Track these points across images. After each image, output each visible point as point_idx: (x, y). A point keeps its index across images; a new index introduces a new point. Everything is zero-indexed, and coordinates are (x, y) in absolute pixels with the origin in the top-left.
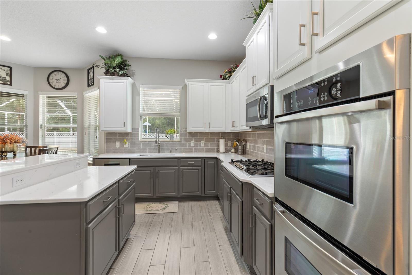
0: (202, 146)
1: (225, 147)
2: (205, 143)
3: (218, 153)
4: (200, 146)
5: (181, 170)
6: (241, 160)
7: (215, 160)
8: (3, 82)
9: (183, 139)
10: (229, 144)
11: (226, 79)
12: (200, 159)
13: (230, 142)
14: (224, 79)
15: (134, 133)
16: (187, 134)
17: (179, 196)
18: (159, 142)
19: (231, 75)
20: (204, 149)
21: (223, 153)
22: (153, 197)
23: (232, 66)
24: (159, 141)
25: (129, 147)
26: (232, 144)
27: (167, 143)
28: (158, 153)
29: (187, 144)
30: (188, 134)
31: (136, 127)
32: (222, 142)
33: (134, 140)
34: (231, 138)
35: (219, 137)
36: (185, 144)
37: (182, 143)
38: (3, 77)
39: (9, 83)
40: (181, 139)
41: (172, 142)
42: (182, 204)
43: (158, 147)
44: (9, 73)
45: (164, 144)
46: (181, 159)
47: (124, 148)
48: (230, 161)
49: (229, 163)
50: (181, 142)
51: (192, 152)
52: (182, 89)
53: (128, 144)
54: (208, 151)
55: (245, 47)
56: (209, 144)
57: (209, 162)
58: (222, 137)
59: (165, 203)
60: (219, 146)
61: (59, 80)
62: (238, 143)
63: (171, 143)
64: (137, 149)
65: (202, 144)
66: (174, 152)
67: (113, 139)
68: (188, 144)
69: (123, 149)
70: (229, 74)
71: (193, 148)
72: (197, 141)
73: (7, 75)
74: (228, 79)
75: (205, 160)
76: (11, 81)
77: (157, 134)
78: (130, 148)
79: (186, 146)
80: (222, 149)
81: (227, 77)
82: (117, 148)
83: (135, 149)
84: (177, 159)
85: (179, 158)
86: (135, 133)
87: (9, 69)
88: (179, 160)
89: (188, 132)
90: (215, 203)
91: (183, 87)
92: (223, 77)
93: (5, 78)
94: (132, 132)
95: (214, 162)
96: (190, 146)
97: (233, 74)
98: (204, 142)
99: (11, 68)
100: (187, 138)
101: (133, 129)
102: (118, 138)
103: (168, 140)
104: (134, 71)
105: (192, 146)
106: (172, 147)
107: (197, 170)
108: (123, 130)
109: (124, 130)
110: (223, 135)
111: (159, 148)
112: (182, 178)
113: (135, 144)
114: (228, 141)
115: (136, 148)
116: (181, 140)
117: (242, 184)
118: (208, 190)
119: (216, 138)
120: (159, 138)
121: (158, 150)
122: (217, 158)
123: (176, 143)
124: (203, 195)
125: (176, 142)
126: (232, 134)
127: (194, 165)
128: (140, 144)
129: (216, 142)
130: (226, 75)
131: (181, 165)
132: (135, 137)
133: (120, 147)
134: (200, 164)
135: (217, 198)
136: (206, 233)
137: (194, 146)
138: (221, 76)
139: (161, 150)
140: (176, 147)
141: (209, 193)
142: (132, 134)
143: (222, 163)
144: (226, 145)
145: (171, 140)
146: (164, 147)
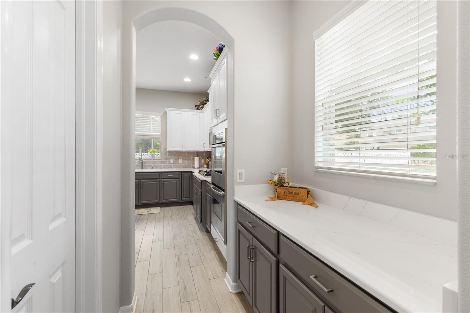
0: (179, 163)
1: (199, 163)
2: (182, 161)
3: (193, 168)
4: (178, 163)
5: (162, 182)
6: (206, 171)
7: (190, 173)
9: (163, 157)
10: (203, 161)
11: (199, 109)
12: (178, 173)
13: (204, 159)
14: (198, 109)
17: (160, 203)
19: (203, 107)
20: (181, 165)
21: (198, 168)
22: (138, 204)
23: (204, 99)
24: (142, 159)
26: (205, 161)
27: (149, 160)
28: (141, 169)
29: (167, 161)
30: (168, 153)
32: (196, 159)
34: (204, 156)
35: (195, 155)
36: (165, 161)
37: (162, 161)
41: (154, 159)
42: (163, 208)
43: (141, 164)
45: (146, 161)
46: (162, 173)
48: (199, 172)
49: (198, 173)
54: (185, 167)
55: (209, 94)
56: (186, 161)
57: (185, 175)
58: (197, 155)
59: (149, 208)
60: (194, 163)
62: (209, 160)
63: (152, 160)
65: (180, 161)
66: (155, 168)
70: (202, 106)
72: (175, 159)
74: (201, 109)
75: (182, 173)
77: (141, 153)
79: (166, 163)
80: (197, 164)
81: (200, 108)
84: (158, 173)
85: (160, 173)
88: (160, 174)
89: (168, 151)
90: (190, 207)
91: (163, 114)
92: (197, 107)
95: (189, 175)
96: (170, 163)
97: (205, 106)
98: (181, 159)
100: (167, 156)
103: (150, 158)
105: (171, 163)
106: (153, 164)
107: (175, 182)
110: (198, 154)
111: (142, 166)
112: (163, 188)
114: (202, 159)
116: (161, 158)
117: (201, 182)
118: (184, 197)
119: (192, 156)
120: (142, 157)
121: (141, 166)
122: (192, 172)
123: (158, 160)
124: (181, 201)
126: (205, 153)
127: (173, 177)
129: (192, 159)
130: (200, 106)
131: (162, 178)
134: (178, 177)
135: (191, 203)
136: (181, 221)
137: (173, 163)
138: (196, 106)
139: (143, 167)
140: (157, 164)
141: (185, 199)
143: (193, 173)
144: (200, 161)
145: (153, 158)
146: (146, 164)
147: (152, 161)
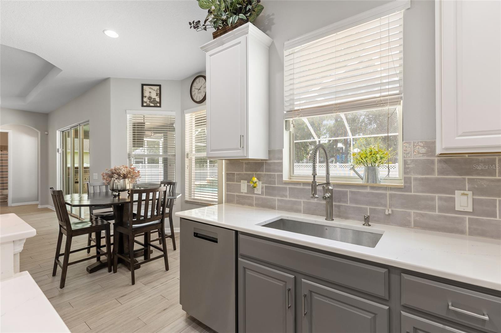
8: (154, 104)
9: (416, 179)
15: (272, 163)
16: (432, 162)
18: (330, 188)
24: (329, 184)
25: (262, 193)
27: (354, 190)
30: (440, 161)
31: (277, 148)
33: (273, 178)
37: (411, 196)
38: (153, 99)
39: (158, 105)
40: (407, 180)
41: (372, 188)
44: (159, 93)
45: (345, 193)
46: (406, 276)
47: (254, 196)
50: (407, 191)
51: (462, 232)
52: (409, 7)
53: (262, 188)
61: (200, 89)
63: (368, 190)
64: (278, 200)
66: (378, 221)
67: (237, 174)
68: (440, 199)
69: (252, 197)
71: (467, 217)
72: (483, 192)
73: (157, 95)
76: (160, 103)
78: (264, 197)
79: (433, 208)
82: (244, 194)
83: (275, 200)
86: (274, 163)
87: (158, 87)
89: (440, 156)
93: (155, 99)
94: (270, 159)
96: (452, 210)
99: (160, 86)
100: (436, 176)
101: (270, 152)
102: (244, 172)
103: (360, 182)
104: (271, 17)
105: (457, 208)
106: (370, 203)
108: (239, 155)
109: (242, 155)
113: (274, 188)
115: (276, 198)
116: (405, 182)
123: (388, 192)
125: (386, 188)
128: (285, 188)
132: (274, 171)
133: (247, 193)
137: (470, 210)
140: (385, 206)
142: (269, 164)
145: (370, 184)
146: (346, 202)
147: (368, 193)
